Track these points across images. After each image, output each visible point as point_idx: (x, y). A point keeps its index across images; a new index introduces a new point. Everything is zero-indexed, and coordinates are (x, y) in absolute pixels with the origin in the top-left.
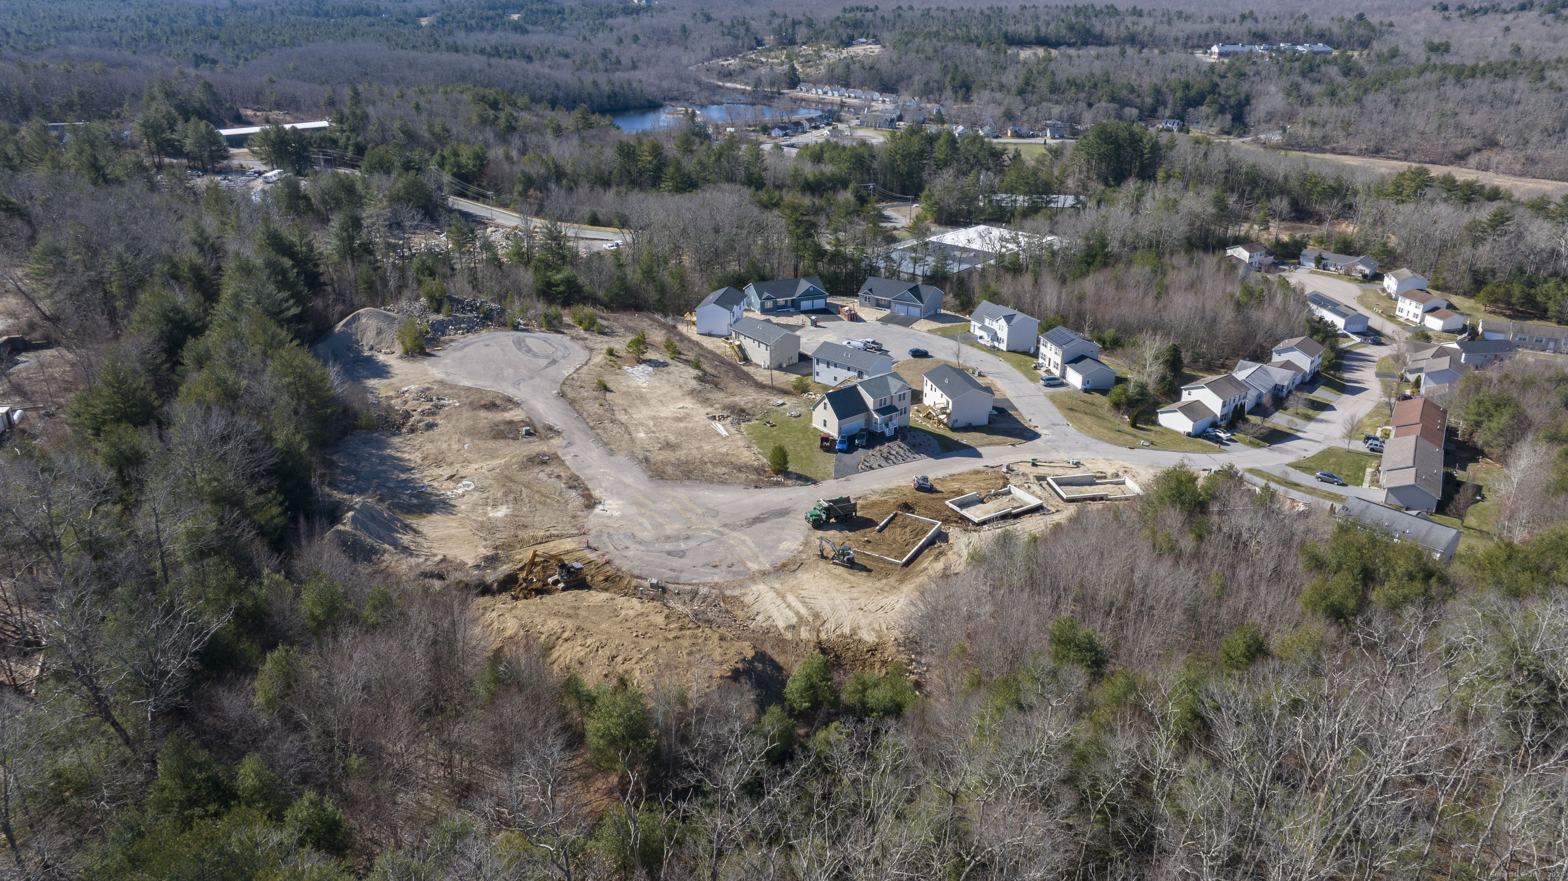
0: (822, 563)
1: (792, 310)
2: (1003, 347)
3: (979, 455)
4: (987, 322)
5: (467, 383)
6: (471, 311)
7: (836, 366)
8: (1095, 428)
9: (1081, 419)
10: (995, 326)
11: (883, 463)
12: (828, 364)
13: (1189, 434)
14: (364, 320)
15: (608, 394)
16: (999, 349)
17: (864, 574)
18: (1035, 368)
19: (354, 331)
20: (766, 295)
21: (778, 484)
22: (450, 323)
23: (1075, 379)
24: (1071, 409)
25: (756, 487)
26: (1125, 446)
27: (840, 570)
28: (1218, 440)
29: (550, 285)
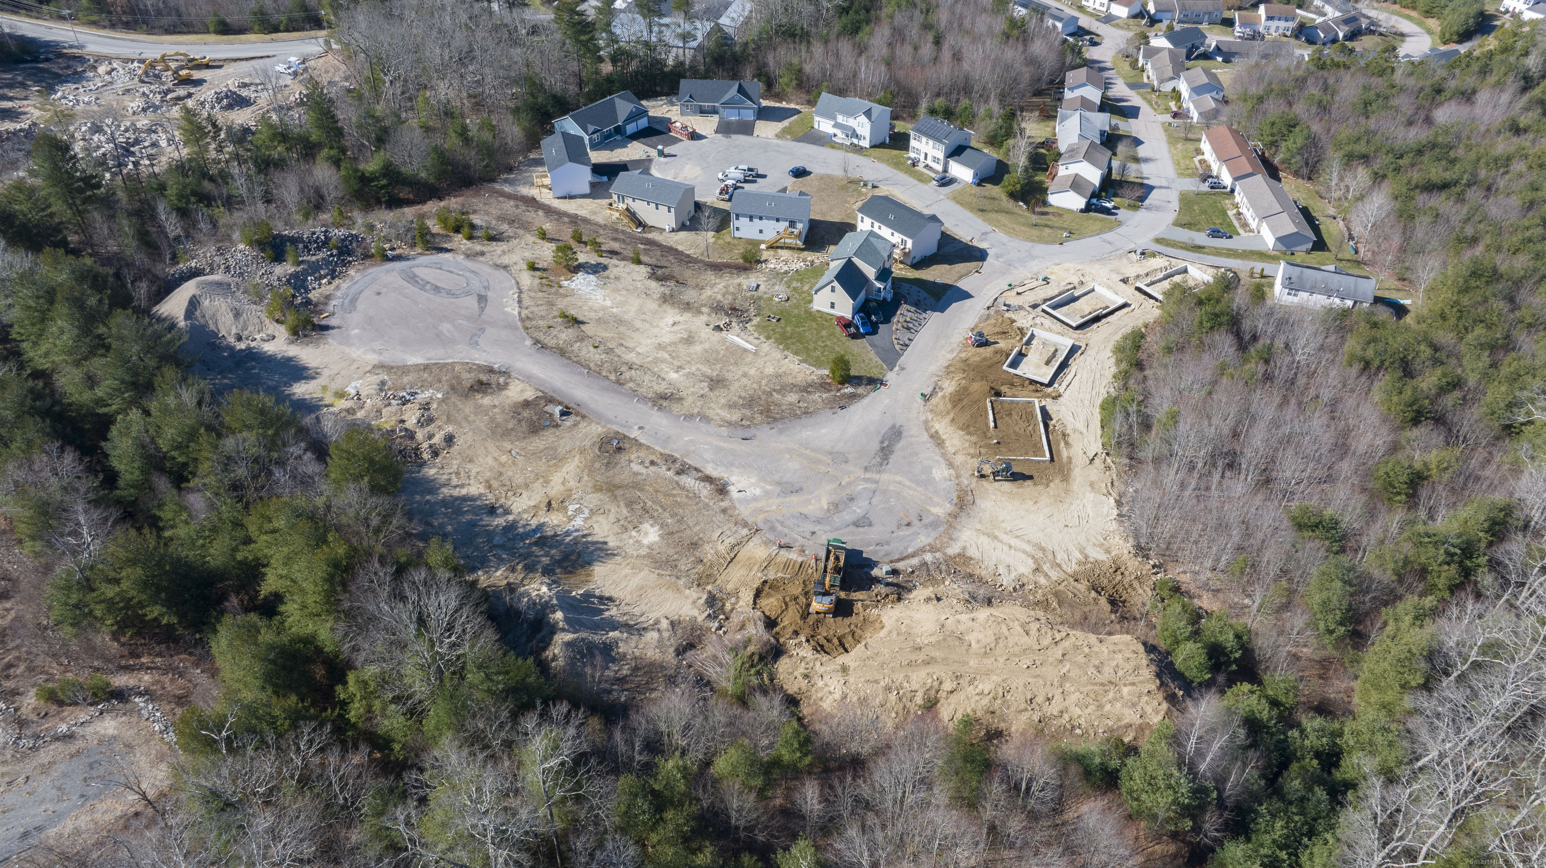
0: (984, 482)
1: (618, 137)
2: (865, 144)
3: (966, 295)
4: (840, 119)
5: (414, 359)
6: (319, 249)
7: (761, 218)
8: (1017, 228)
9: (999, 221)
10: (851, 122)
11: (911, 336)
12: (751, 218)
13: (1082, 211)
14: (207, 303)
15: (583, 327)
16: (862, 148)
17: (1029, 482)
18: (914, 165)
19: (202, 321)
20: (591, 128)
21: (853, 397)
22: (305, 273)
23: (962, 172)
24: (982, 211)
25: (842, 408)
26: (1053, 242)
27: (1007, 486)
28: (1107, 211)
29: (364, 180)
